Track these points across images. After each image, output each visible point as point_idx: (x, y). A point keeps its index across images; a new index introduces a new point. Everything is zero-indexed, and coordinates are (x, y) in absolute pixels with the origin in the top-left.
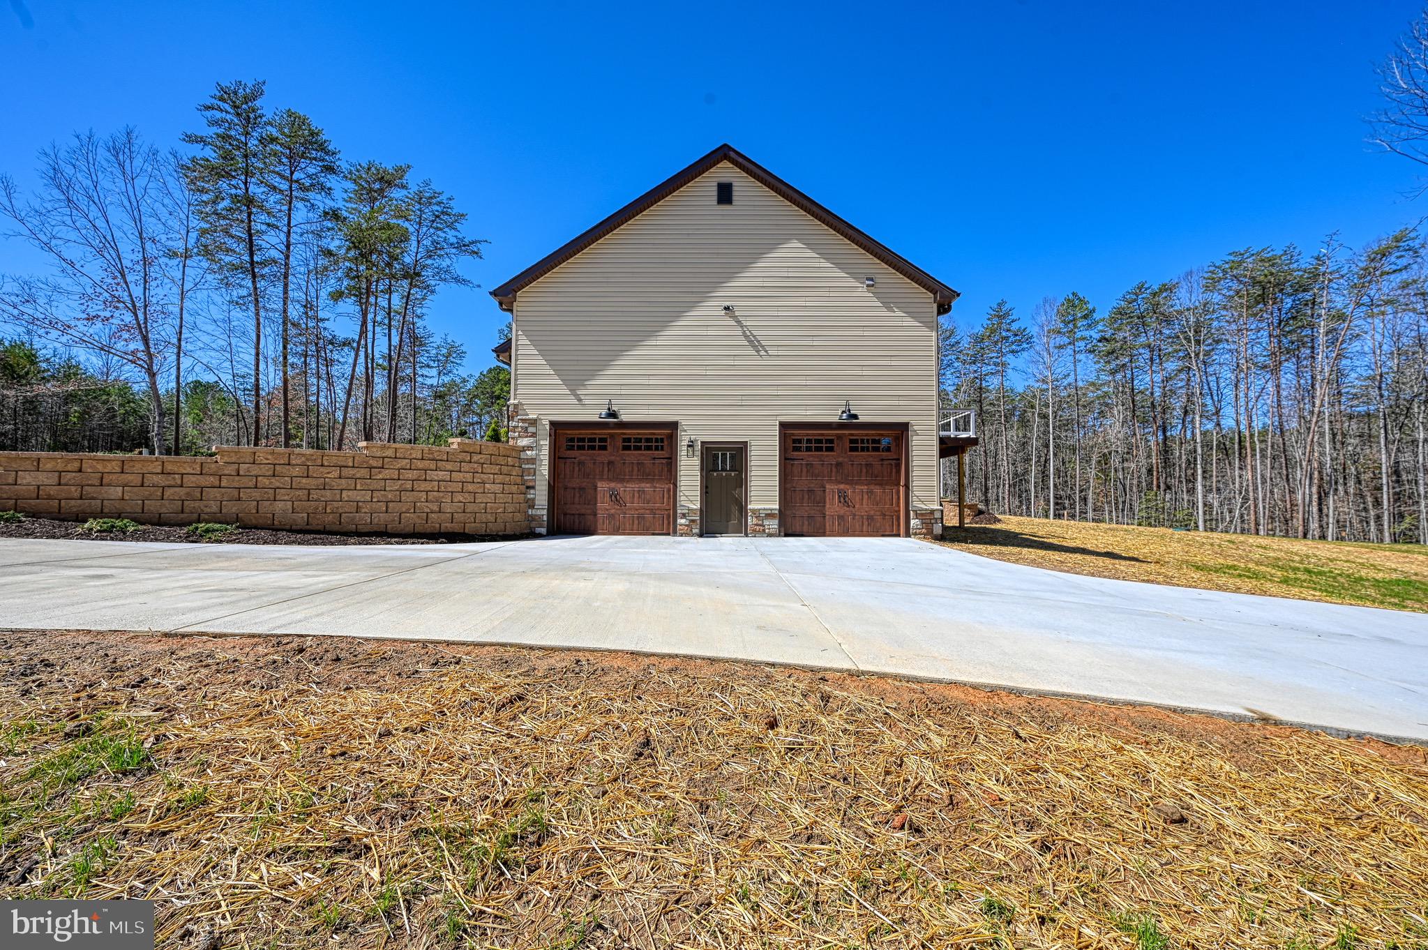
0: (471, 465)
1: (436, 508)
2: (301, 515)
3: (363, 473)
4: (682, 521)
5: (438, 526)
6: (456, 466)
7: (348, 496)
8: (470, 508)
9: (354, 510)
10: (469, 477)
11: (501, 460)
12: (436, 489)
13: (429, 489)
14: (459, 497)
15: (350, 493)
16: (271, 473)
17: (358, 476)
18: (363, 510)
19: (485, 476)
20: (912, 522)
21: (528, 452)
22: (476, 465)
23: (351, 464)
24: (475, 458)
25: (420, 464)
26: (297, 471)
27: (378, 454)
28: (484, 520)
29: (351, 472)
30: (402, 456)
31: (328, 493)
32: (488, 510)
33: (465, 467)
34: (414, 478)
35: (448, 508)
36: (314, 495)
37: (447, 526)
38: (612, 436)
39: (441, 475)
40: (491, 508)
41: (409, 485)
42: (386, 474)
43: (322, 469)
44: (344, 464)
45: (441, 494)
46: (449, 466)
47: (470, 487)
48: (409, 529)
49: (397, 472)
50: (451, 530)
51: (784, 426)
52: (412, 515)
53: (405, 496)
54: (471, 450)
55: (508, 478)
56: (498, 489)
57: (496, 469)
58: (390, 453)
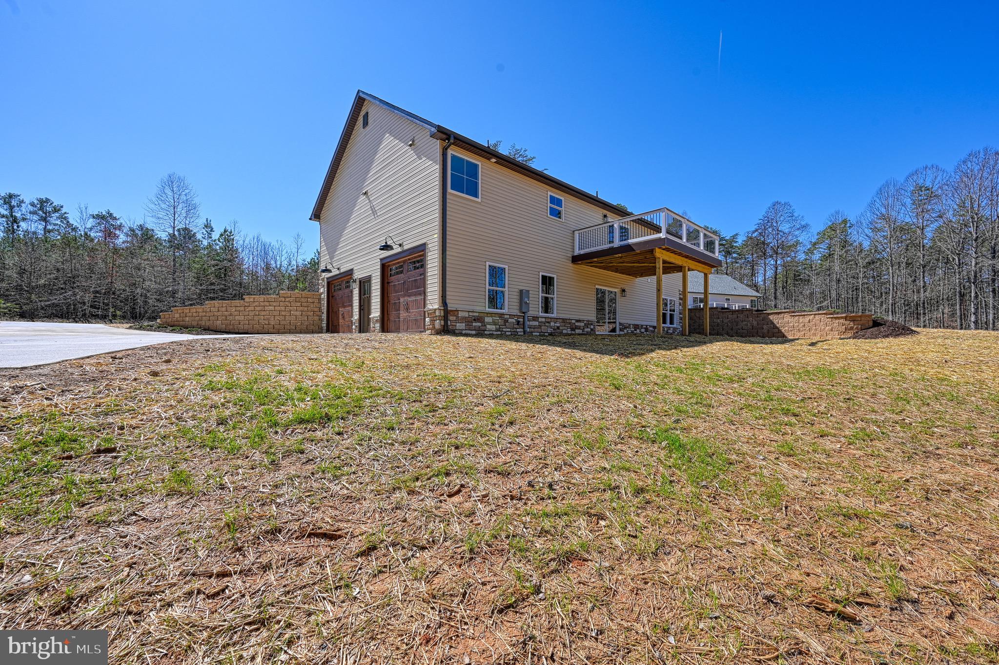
1: (267, 323)
3: (242, 309)
4: (354, 327)
6: (278, 304)
8: (283, 322)
10: (283, 308)
11: (303, 300)
14: (277, 318)
16: (217, 310)
19: (292, 308)
20: (427, 319)
21: (322, 295)
23: (239, 306)
24: (287, 300)
25: (262, 304)
26: (224, 309)
27: (248, 301)
28: (289, 328)
30: (256, 301)
33: (282, 304)
34: (260, 310)
35: (272, 323)
36: (228, 318)
38: (342, 282)
39: (272, 308)
40: (293, 322)
41: (257, 314)
42: (250, 308)
43: (230, 308)
44: (237, 306)
46: (274, 304)
47: (283, 313)
49: (253, 308)
51: (381, 260)
53: (256, 318)
54: (286, 296)
55: (306, 309)
56: (298, 313)
57: (299, 304)
58: (252, 300)
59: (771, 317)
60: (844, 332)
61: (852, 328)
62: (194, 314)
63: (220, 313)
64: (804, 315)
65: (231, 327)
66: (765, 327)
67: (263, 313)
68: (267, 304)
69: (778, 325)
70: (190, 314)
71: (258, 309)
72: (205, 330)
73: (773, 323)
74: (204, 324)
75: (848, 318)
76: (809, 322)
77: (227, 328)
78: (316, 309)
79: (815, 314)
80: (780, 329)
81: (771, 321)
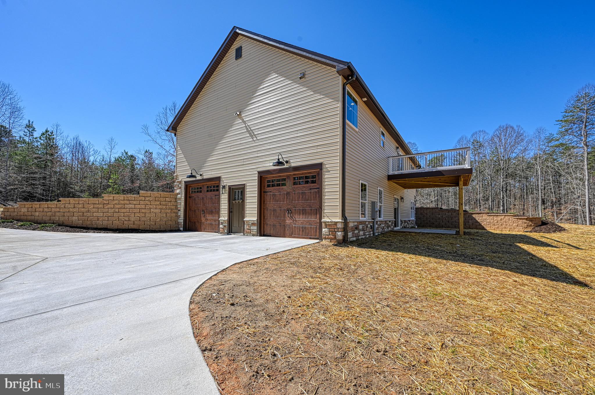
0: (145, 202)
1: (127, 219)
2: (80, 221)
3: (101, 206)
4: (221, 226)
5: (127, 226)
6: (138, 202)
7: (95, 215)
8: (143, 219)
9: (97, 220)
10: (143, 206)
11: (162, 199)
12: (128, 211)
13: (125, 211)
14: (138, 215)
15: (96, 213)
16: (73, 207)
17: (99, 207)
18: (100, 220)
19: (151, 206)
20: (323, 230)
21: (179, 195)
22: (147, 202)
23: (98, 203)
24: (147, 199)
25: (122, 202)
26: (81, 206)
27: (107, 199)
28: (149, 224)
29: (97, 206)
30: (116, 199)
31: (89, 213)
32: (151, 220)
33: (142, 202)
34: (120, 207)
35: (132, 219)
36: (85, 214)
37: (132, 226)
38: (203, 186)
39: (132, 206)
40: (153, 219)
41: (117, 211)
42: (109, 206)
43: (88, 205)
44: (96, 203)
45: (130, 214)
46: (135, 202)
47: (143, 211)
48: (116, 227)
49: (113, 205)
50: (133, 228)
51: (259, 173)
52: (117, 222)
53: (115, 215)
54: (146, 195)
55: (164, 207)
56: (158, 211)
57: (158, 203)
58: (111, 198)
59: (474, 216)
60: (526, 228)
61: (531, 226)
62: (46, 210)
63: (75, 210)
64: (497, 216)
65: (89, 223)
66: (470, 221)
67: (123, 210)
68: (127, 202)
69: (479, 221)
70: (41, 210)
71: (118, 206)
72: (59, 225)
73: (475, 219)
74: (58, 219)
75: (528, 219)
76: (501, 220)
77: (84, 224)
78: (173, 207)
79: (505, 216)
80: (481, 223)
81: (474, 218)
